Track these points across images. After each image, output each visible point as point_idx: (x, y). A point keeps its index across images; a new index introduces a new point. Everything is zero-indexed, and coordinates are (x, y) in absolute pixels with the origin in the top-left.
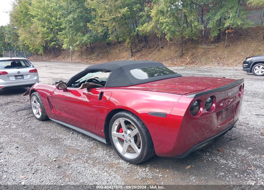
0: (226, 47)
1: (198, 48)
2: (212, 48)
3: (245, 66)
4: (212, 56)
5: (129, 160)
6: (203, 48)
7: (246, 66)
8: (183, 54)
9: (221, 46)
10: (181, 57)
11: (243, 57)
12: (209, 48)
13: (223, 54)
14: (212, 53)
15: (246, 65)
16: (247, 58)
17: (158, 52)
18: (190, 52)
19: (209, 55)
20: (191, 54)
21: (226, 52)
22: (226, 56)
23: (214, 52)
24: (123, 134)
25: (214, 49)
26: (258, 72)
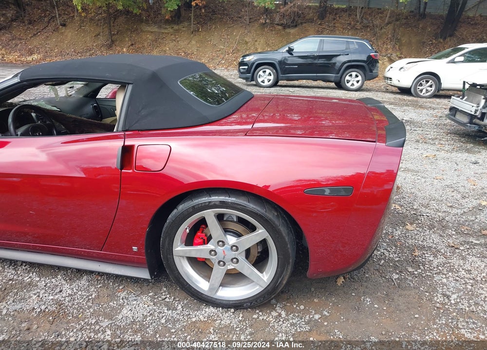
0: (192, 33)
1: (142, 31)
2: (168, 33)
3: (242, 71)
4: (170, 49)
5: (234, 302)
6: (152, 32)
7: (244, 71)
8: (113, 42)
9: (184, 31)
10: (110, 47)
11: (222, 54)
12: (163, 33)
13: (189, 45)
14: (170, 42)
15: (245, 69)
16: (244, 56)
17: (56, 34)
18: (127, 39)
19: (165, 46)
20: (130, 43)
21: (193, 42)
22: (195, 49)
23: (173, 41)
24: (212, 247)
25: (173, 36)
26: (263, 82)
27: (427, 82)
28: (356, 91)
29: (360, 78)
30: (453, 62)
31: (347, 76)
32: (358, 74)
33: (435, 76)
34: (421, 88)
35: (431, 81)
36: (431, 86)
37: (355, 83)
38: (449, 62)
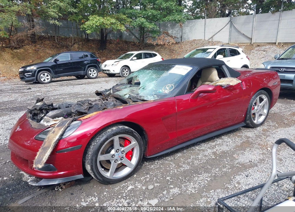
26: (44, 80)
27: (125, 70)
28: (95, 79)
29: (95, 72)
30: (132, 60)
31: (89, 71)
32: (94, 70)
33: (127, 67)
34: (124, 73)
35: (127, 69)
36: (127, 72)
37: (94, 74)
38: (130, 60)
